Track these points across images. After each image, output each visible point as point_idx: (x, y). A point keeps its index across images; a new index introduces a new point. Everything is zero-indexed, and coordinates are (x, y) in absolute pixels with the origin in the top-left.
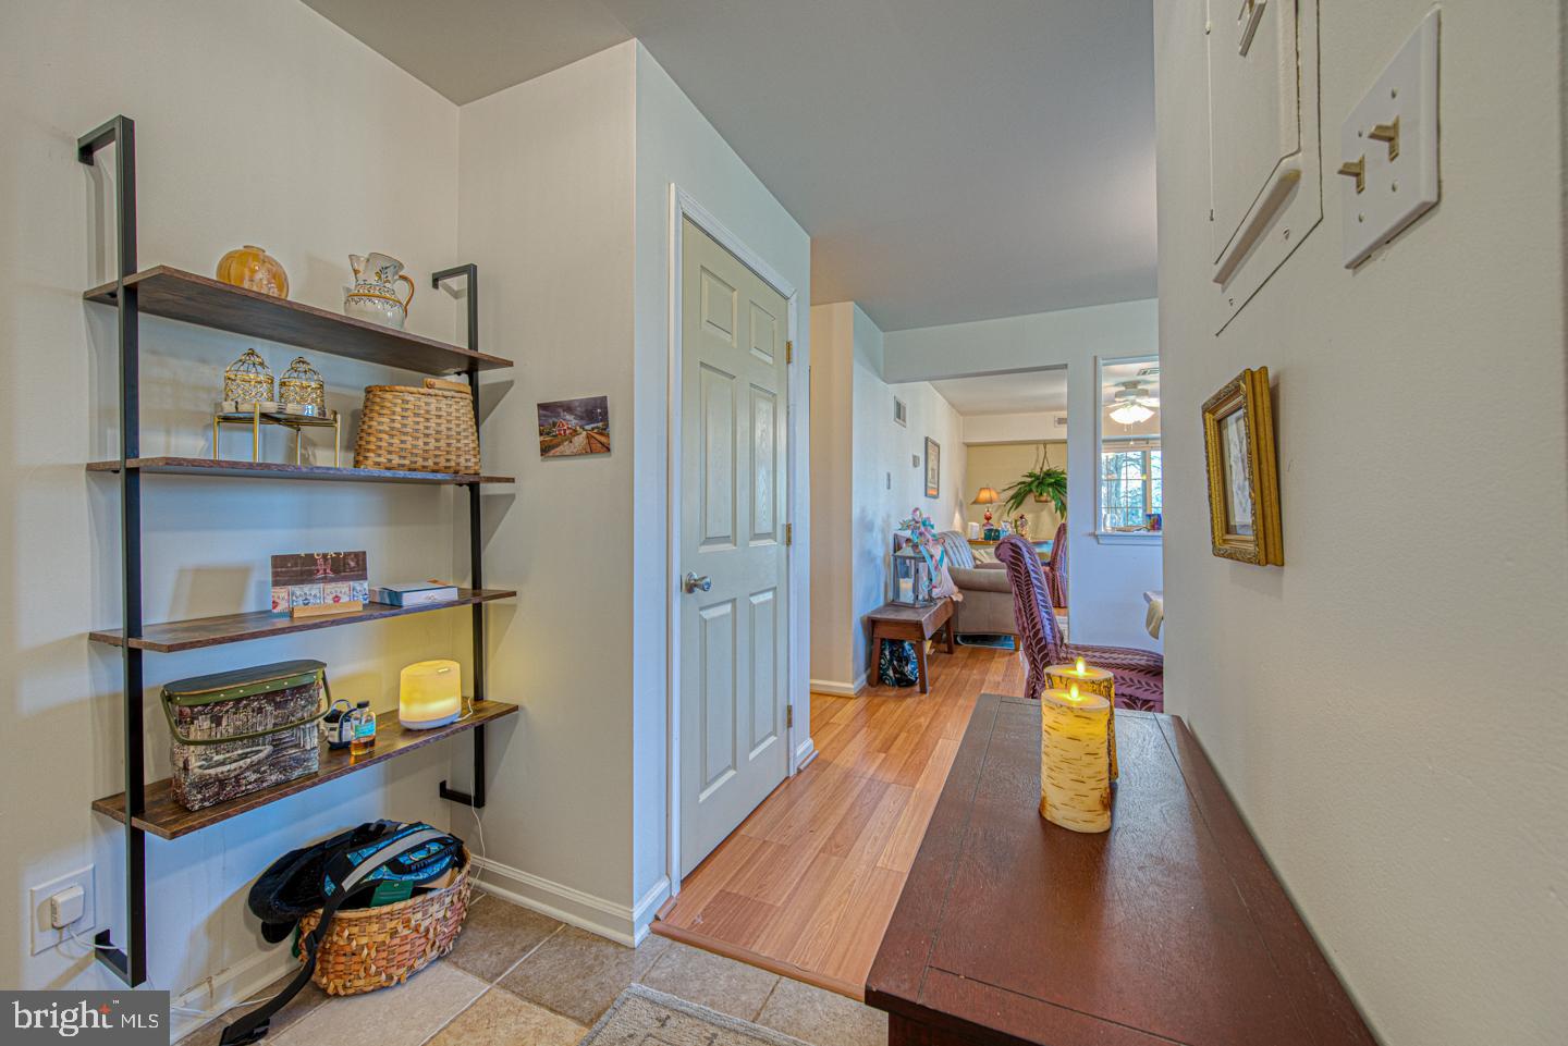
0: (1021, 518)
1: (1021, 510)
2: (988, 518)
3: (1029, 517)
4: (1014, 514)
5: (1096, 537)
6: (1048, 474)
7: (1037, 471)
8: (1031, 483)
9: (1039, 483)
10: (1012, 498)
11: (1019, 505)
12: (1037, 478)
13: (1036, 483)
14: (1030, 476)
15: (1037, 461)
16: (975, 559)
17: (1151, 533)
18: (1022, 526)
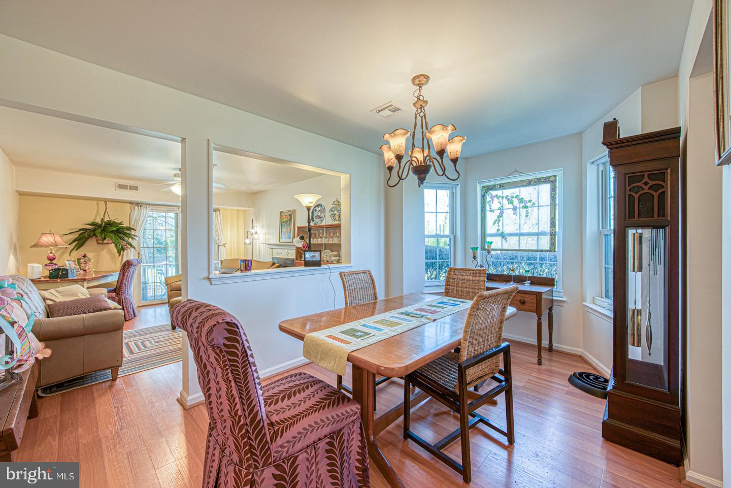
0: (85, 256)
1: (82, 251)
2: (51, 259)
3: (90, 255)
4: (76, 254)
5: (209, 279)
6: (110, 224)
7: (99, 221)
8: (94, 230)
9: (103, 230)
10: (74, 241)
11: (79, 247)
12: (100, 226)
13: (99, 230)
14: (93, 224)
15: (98, 213)
16: (45, 299)
17: (244, 274)
18: (85, 262)
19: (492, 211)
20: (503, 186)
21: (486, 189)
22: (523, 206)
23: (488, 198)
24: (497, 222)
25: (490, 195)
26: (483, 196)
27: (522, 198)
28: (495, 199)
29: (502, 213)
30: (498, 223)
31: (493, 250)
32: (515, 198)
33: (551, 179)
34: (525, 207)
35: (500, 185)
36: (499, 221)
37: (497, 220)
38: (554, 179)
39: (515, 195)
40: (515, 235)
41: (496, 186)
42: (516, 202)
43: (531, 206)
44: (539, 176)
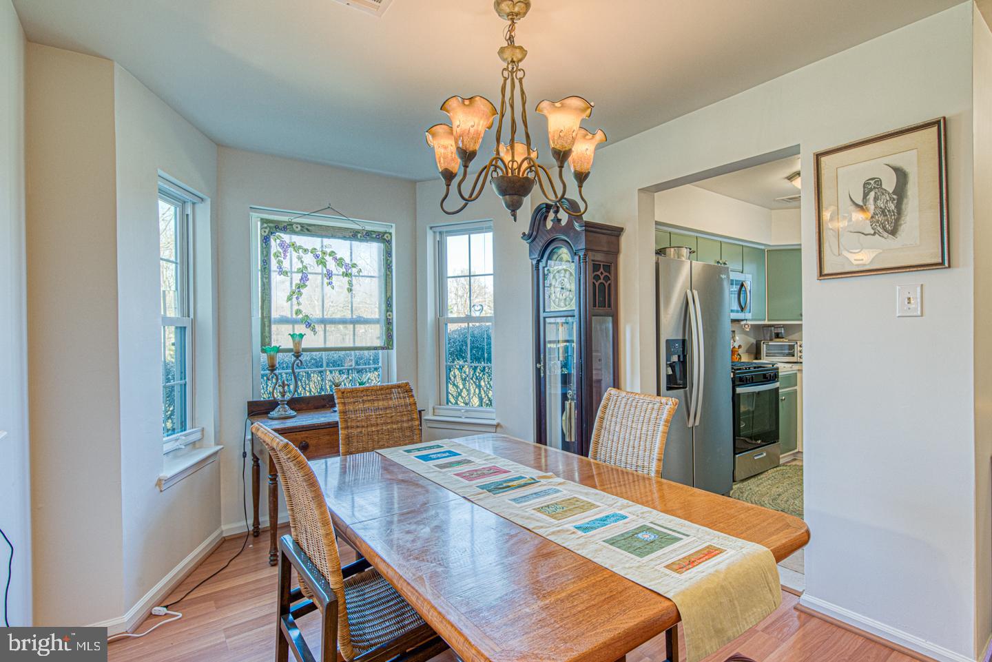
19: (282, 272)
20: (308, 230)
21: (274, 227)
22: (343, 273)
23: (274, 246)
24: (295, 297)
25: (278, 241)
26: (266, 240)
27: (341, 259)
28: (291, 249)
29: (304, 279)
30: (297, 298)
31: (306, 350)
32: (330, 255)
33: (385, 237)
34: (347, 275)
35: (302, 225)
36: (300, 294)
37: (296, 292)
38: (389, 238)
39: (328, 250)
40: (343, 322)
41: (294, 226)
42: (331, 264)
43: (356, 274)
44: (369, 228)
